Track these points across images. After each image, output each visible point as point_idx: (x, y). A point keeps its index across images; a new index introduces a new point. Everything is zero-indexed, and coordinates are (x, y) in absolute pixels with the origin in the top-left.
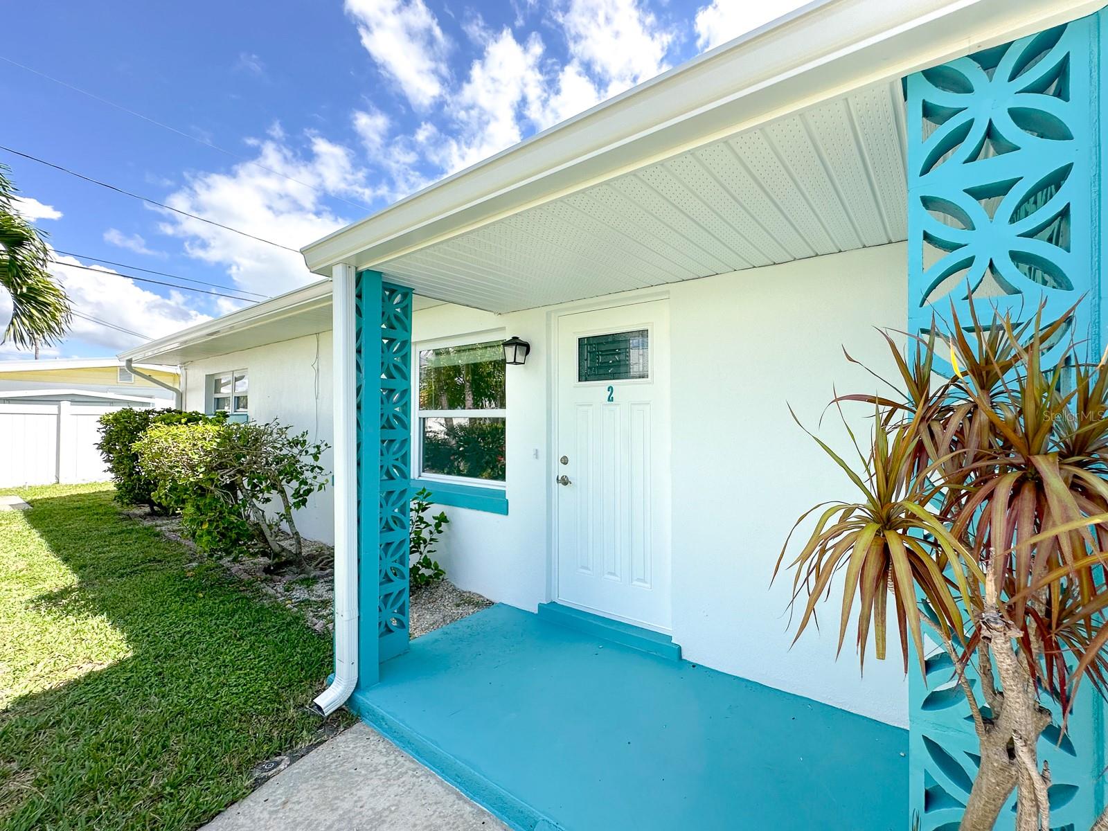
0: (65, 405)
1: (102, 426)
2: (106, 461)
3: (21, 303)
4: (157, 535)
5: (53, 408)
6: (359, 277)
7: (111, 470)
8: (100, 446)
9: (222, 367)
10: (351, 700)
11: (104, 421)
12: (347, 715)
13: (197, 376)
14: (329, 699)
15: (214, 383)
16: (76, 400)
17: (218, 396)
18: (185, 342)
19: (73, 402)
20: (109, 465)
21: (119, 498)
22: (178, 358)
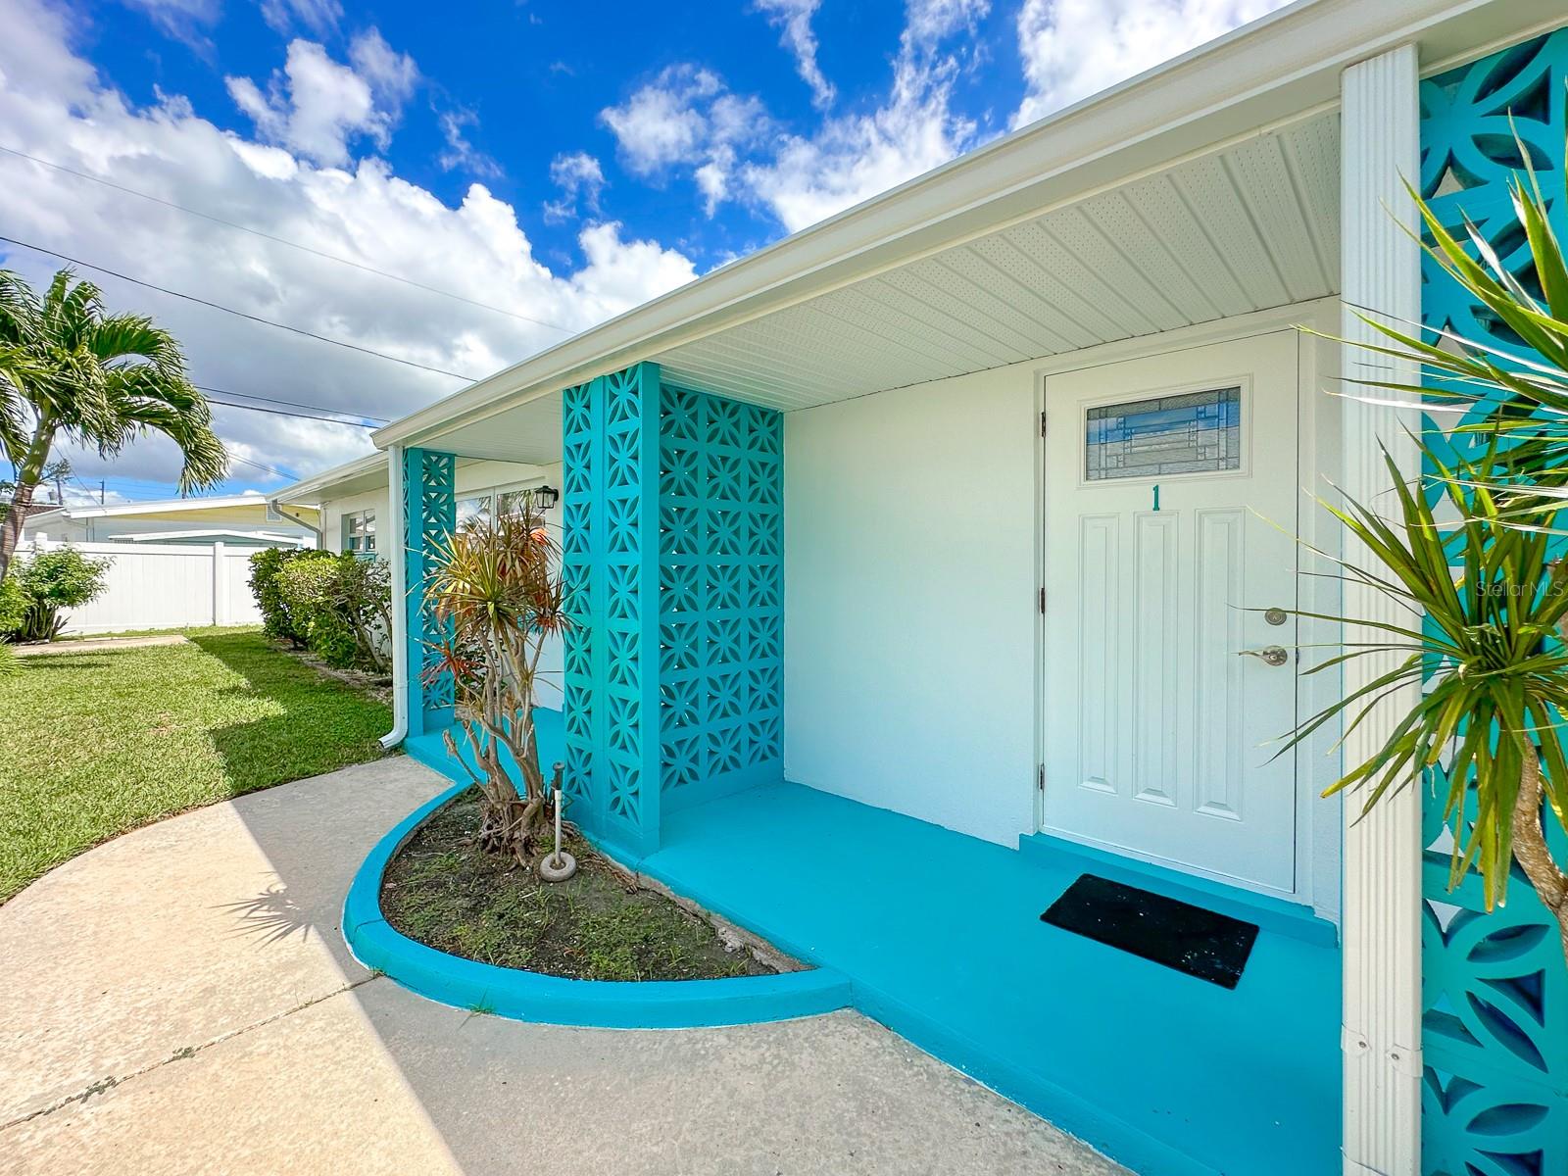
0: (219, 545)
1: (252, 565)
2: (255, 598)
3: (191, 458)
4: (298, 663)
5: (209, 550)
6: (406, 452)
7: (260, 606)
8: (251, 584)
9: (355, 507)
10: (402, 741)
11: (253, 559)
12: (398, 749)
13: (335, 514)
14: (389, 739)
15: (349, 523)
16: (230, 541)
17: (353, 536)
18: (324, 483)
19: (226, 543)
20: (258, 601)
21: (267, 633)
22: (319, 498)
